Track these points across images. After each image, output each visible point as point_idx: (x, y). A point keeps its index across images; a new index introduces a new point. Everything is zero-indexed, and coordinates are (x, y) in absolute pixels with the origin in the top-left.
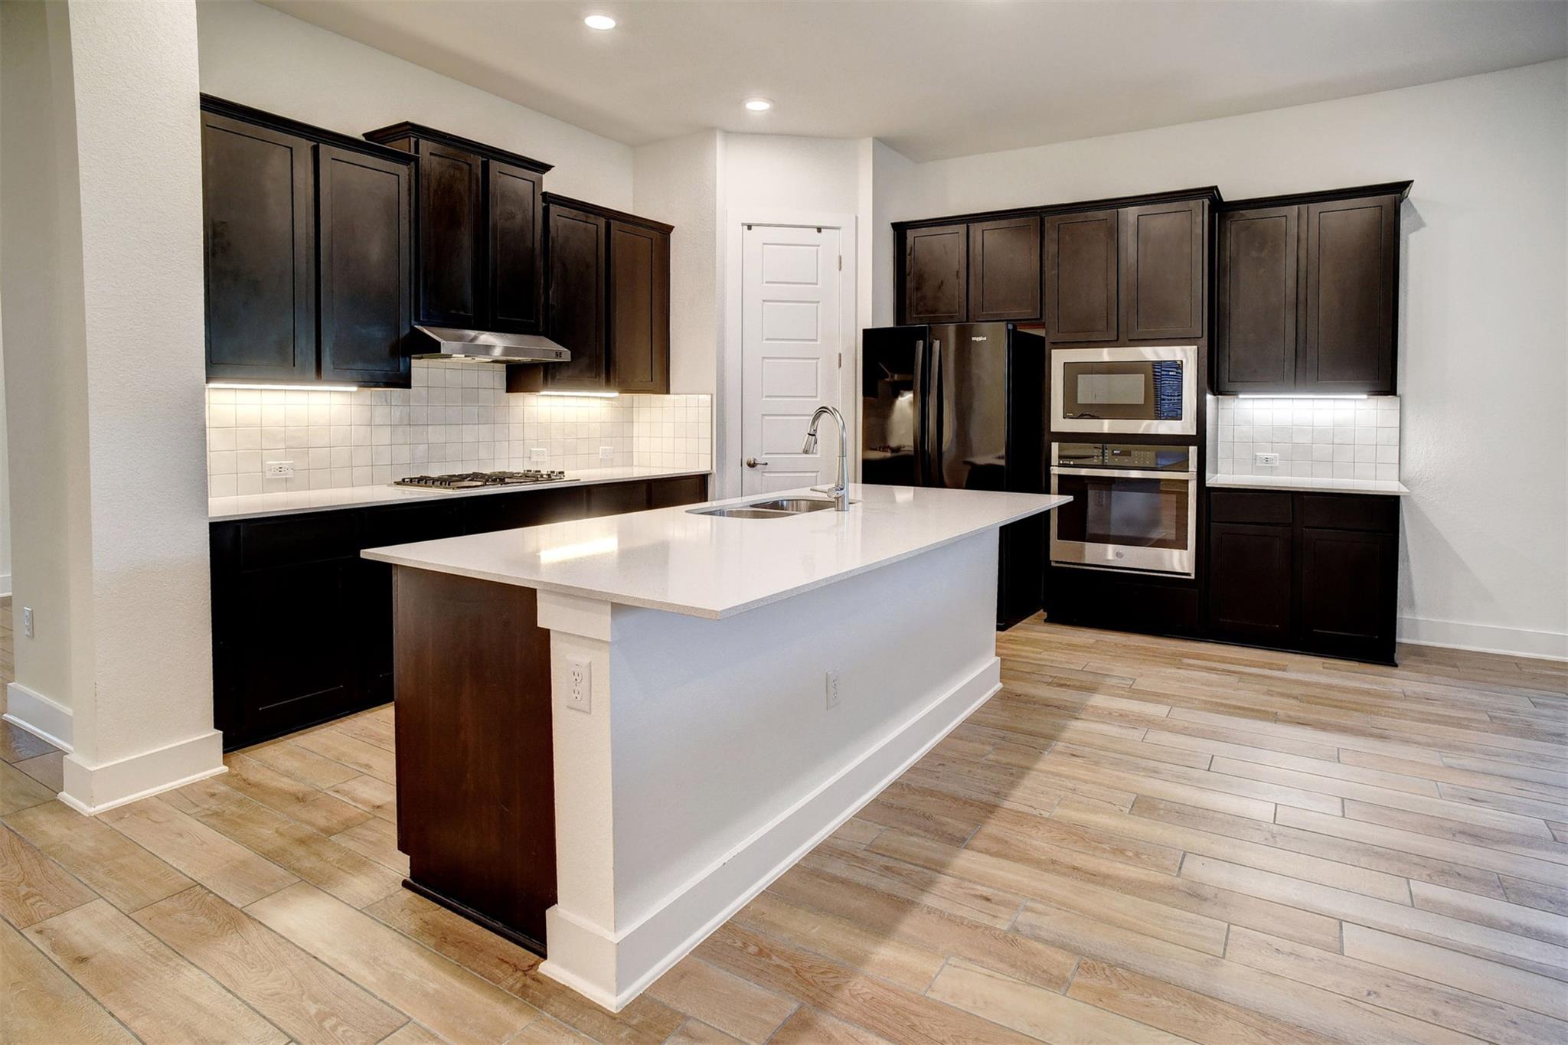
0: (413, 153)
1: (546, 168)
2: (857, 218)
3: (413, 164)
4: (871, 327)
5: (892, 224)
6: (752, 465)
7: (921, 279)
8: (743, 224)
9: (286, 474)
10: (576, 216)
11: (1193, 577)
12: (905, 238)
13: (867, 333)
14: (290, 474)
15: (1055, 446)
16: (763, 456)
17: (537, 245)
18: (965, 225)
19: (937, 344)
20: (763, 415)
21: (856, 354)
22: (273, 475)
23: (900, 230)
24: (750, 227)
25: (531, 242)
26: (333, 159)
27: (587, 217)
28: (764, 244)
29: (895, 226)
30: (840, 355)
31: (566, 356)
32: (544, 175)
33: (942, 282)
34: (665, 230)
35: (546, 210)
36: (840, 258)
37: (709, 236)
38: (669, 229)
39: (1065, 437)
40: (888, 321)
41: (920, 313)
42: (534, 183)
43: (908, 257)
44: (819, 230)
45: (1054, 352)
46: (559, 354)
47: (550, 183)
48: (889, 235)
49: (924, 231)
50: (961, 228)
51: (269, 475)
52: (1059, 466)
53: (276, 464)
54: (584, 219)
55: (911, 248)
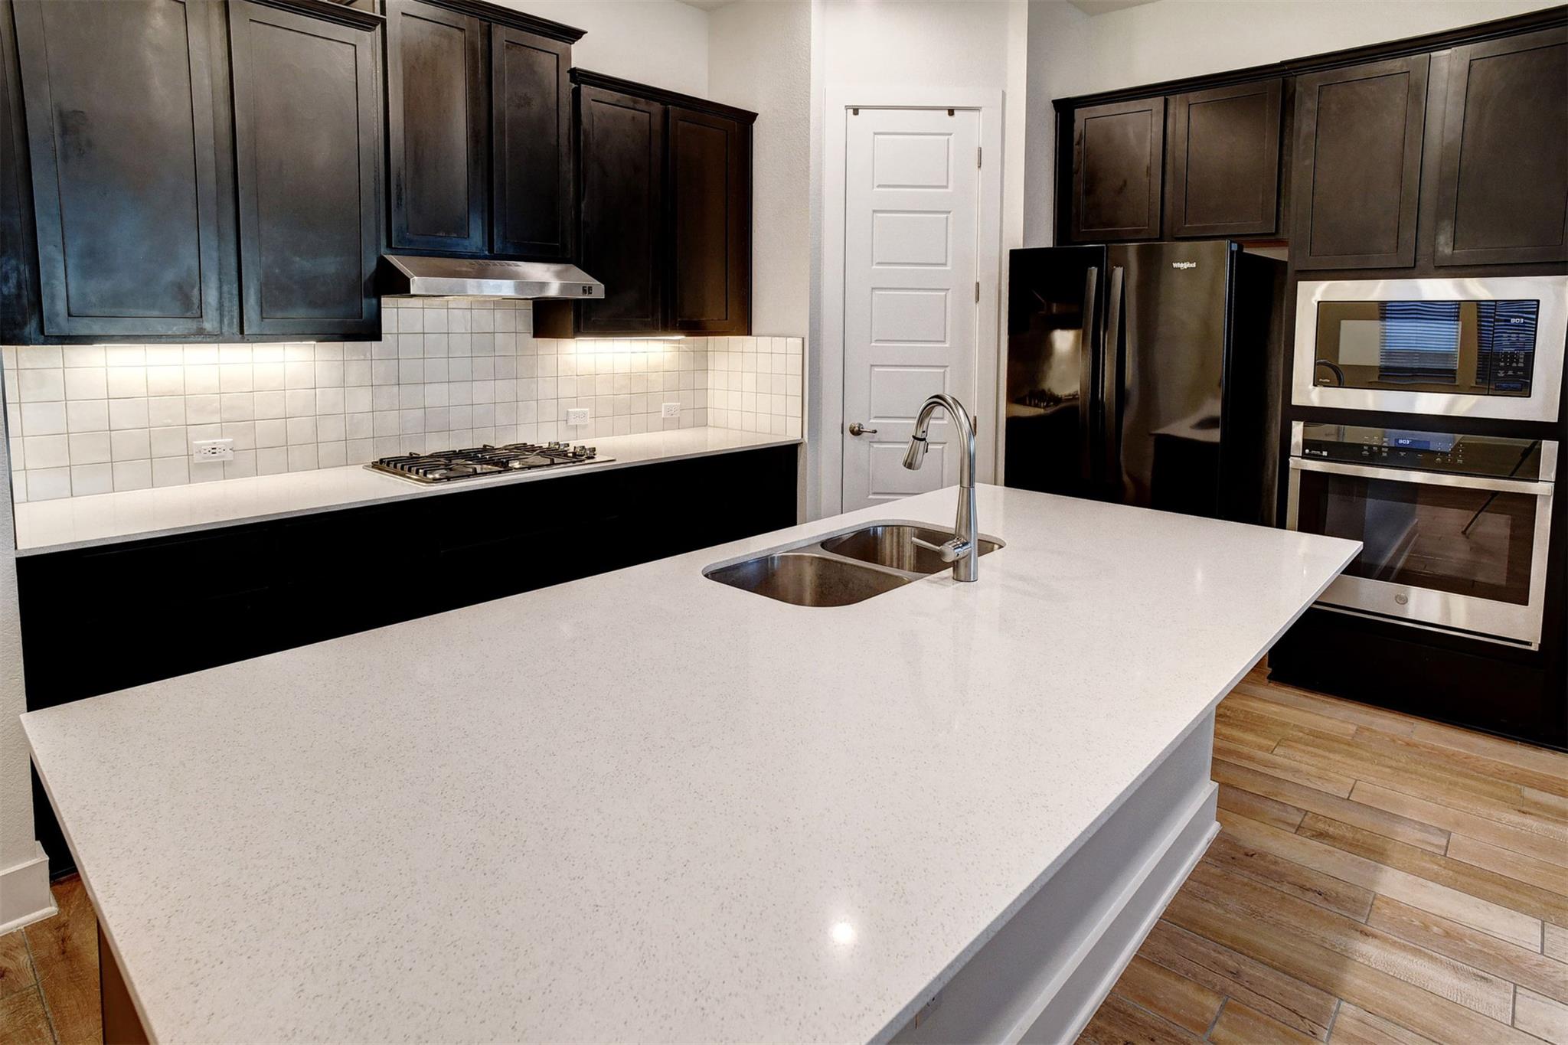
0: (378, 14)
1: (574, 35)
2: (1004, 94)
3: (379, 28)
4: (1021, 247)
5: (1054, 101)
6: (856, 432)
7: (1092, 180)
8: (847, 107)
9: (223, 457)
10: (618, 101)
11: (1535, 648)
12: (1072, 120)
13: (1015, 254)
14: (229, 456)
15: (1298, 429)
16: (872, 421)
17: (564, 141)
18: (1162, 98)
19: (1119, 272)
20: (872, 366)
21: (1000, 284)
22: (205, 458)
23: (1065, 109)
24: (856, 112)
25: (556, 138)
26: (251, 20)
27: (635, 102)
28: (875, 134)
29: (1058, 104)
30: (978, 284)
31: (599, 291)
32: (572, 45)
33: (1125, 182)
34: (745, 120)
35: (576, 93)
36: (980, 150)
37: (800, 121)
38: (752, 117)
39: (1313, 415)
40: (1044, 239)
41: (1091, 227)
42: (557, 55)
43: (1076, 147)
44: (951, 112)
45: (1302, 286)
46: (587, 290)
47: (581, 56)
48: (1049, 116)
49: (1101, 109)
50: (1157, 103)
51: (197, 458)
52: (1302, 457)
53: (209, 445)
54: (631, 104)
55: (1081, 135)
